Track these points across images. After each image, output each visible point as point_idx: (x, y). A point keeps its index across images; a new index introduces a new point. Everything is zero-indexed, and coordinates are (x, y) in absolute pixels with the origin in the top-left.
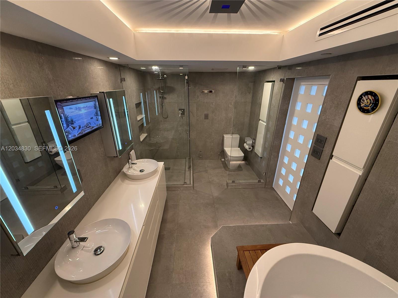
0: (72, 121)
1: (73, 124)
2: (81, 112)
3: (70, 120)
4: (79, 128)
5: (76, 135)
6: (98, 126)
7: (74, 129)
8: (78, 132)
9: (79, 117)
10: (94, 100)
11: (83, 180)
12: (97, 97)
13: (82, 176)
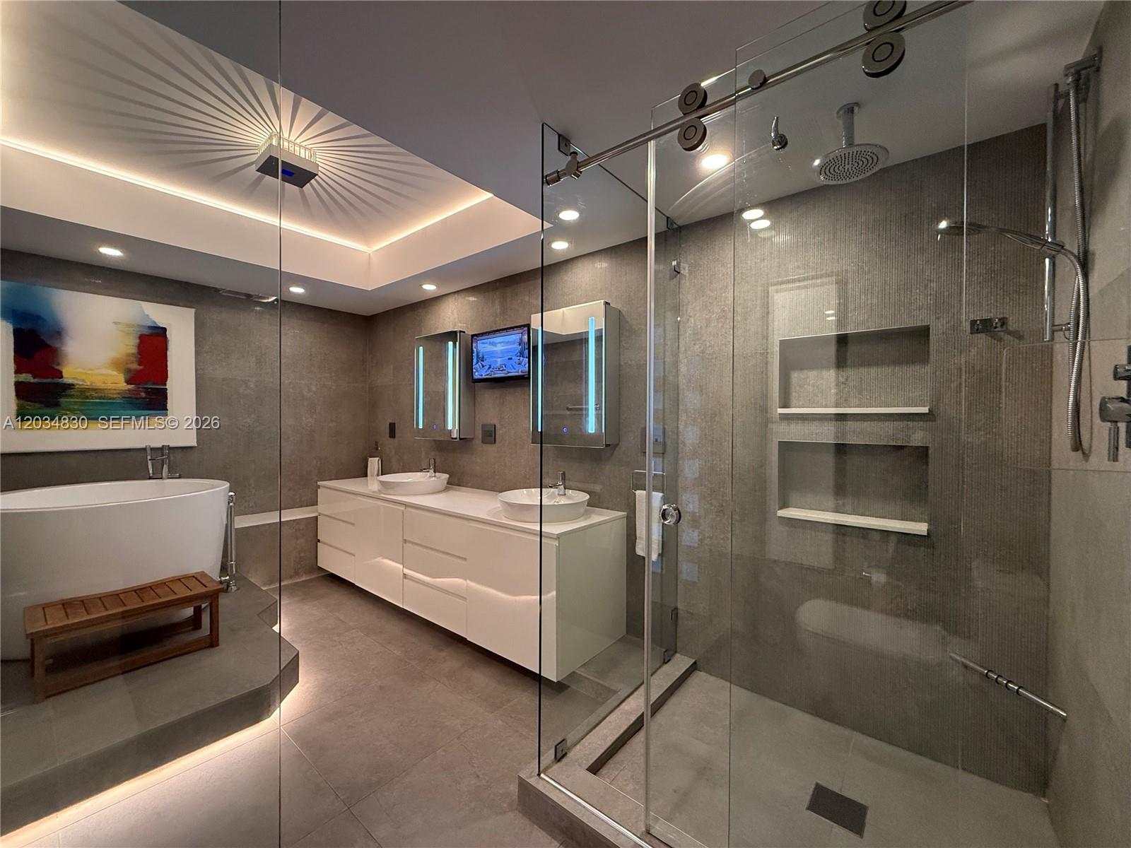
0: (483, 357)
1: (483, 361)
2: (495, 349)
3: (481, 355)
4: (489, 368)
5: (483, 375)
6: (519, 373)
7: (483, 367)
8: (486, 372)
9: (492, 354)
10: (521, 331)
11: (497, 442)
12: (529, 327)
13: (497, 437)
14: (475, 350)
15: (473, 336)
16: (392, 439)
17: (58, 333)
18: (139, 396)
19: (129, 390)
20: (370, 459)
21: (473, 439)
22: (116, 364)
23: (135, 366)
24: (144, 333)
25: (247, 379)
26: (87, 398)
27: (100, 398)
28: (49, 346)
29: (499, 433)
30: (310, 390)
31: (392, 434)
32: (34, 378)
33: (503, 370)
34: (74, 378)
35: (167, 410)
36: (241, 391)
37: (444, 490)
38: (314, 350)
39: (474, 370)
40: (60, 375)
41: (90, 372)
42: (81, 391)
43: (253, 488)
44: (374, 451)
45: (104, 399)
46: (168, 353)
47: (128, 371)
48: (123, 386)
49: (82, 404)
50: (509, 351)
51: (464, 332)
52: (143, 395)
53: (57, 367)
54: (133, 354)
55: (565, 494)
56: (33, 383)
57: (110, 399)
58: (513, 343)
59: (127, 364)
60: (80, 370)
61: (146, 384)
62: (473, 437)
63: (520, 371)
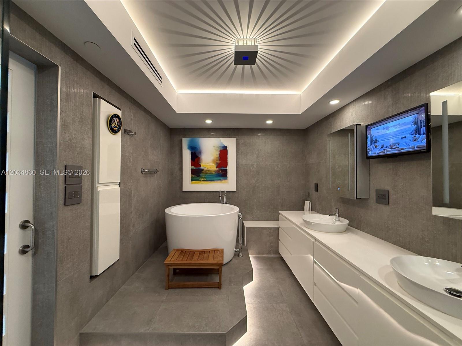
0: (376, 140)
1: (376, 143)
2: (388, 132)
3: (374, 139)
4: (382, 148)
5: (377, 153)
6: (414, 148)
7: (376, 147)
8: (379, 151)
9: (385, 136)
10: (416, 112)
11: (389, 204)
12: (426, 107)
13: (390, 200)
14: (369, 135)
15: (367, 126)
16: (316, 192)
17: (200, 152)
18: (219, 172)
19: (217, 170)
20: (306, 201)
21: (368, 198)
22: (214, 161)
23: (219, 162)
24: (222, 149)
25: (253, 163)
26: (206, 173)
27: (210, 173)
28: (198, 157)
29: (392, 197)
30: (278, 167)
31: (316, 190)
32: (195, 167)
33: (396, 148)
34: (204, 167)
35: (227, 177)
36: (251, 169)
38: (279, 149)
39: (368, 150)
40: (200, 166)
41: (207, 164)
42: (205, 171)
43: (255, 210)
44: (308, 197)
45: (210, 174)
46: (228, 156)
47: (217, 163)
48: (216, 169)
49: (205, 175)
50: (403, 132)
51: (360, 125)
52: (221, 172)
53: (200, 164)
54: (218, 157)
56: (194, 169)
57: (212, 173)
58: (408, 124)
59: (216, 161)
60: (205, 164)
61: (222, 168)
62: (369, 197)
63: (415, 147)
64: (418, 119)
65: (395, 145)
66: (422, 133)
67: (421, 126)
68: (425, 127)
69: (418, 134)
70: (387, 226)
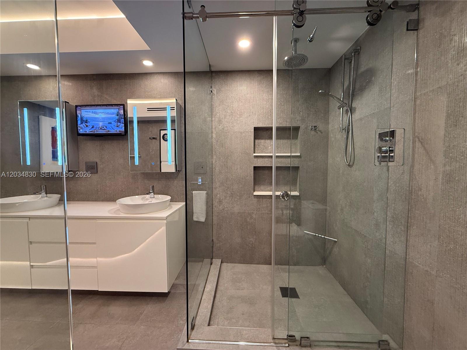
0: (87, 121)
1: (87, 123)
2: (97, 116)
3: (84, 119)
4: (92, 127)
7: (87, 126)
8: (90, 130)
10: (118, 108)
11: (98, 172)
12: (124, 106)
13: (99, 169)
14: (79, 115)
15: (76, 106)
29: (100, 167)
33: (104, 129)
37: (57, 205)
39: (79, 128)
51: (68, 103)
55: (154, 197)
62: (78, 170)
63: (118, 131)
64: (119, 113)
65: (103, 127)
66: (122, 122)
67: (121, 118)
68: (123, 119)
69: (120, 122)
70: (96, 189)
